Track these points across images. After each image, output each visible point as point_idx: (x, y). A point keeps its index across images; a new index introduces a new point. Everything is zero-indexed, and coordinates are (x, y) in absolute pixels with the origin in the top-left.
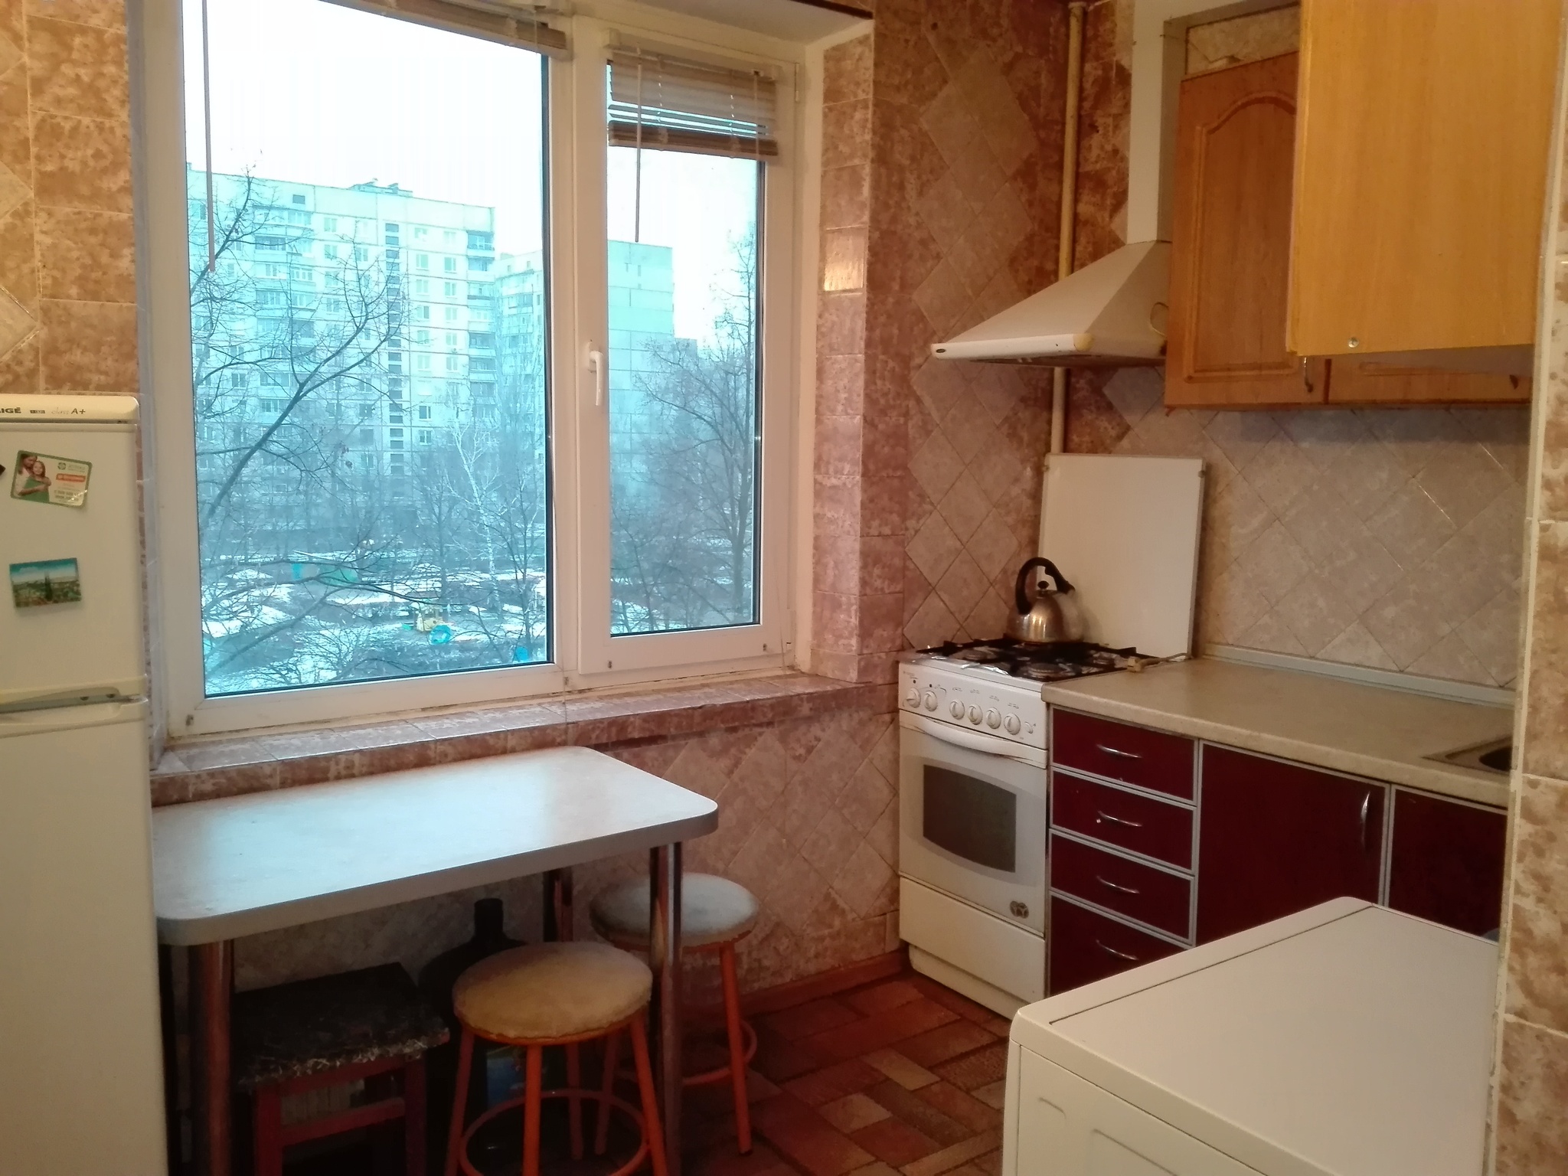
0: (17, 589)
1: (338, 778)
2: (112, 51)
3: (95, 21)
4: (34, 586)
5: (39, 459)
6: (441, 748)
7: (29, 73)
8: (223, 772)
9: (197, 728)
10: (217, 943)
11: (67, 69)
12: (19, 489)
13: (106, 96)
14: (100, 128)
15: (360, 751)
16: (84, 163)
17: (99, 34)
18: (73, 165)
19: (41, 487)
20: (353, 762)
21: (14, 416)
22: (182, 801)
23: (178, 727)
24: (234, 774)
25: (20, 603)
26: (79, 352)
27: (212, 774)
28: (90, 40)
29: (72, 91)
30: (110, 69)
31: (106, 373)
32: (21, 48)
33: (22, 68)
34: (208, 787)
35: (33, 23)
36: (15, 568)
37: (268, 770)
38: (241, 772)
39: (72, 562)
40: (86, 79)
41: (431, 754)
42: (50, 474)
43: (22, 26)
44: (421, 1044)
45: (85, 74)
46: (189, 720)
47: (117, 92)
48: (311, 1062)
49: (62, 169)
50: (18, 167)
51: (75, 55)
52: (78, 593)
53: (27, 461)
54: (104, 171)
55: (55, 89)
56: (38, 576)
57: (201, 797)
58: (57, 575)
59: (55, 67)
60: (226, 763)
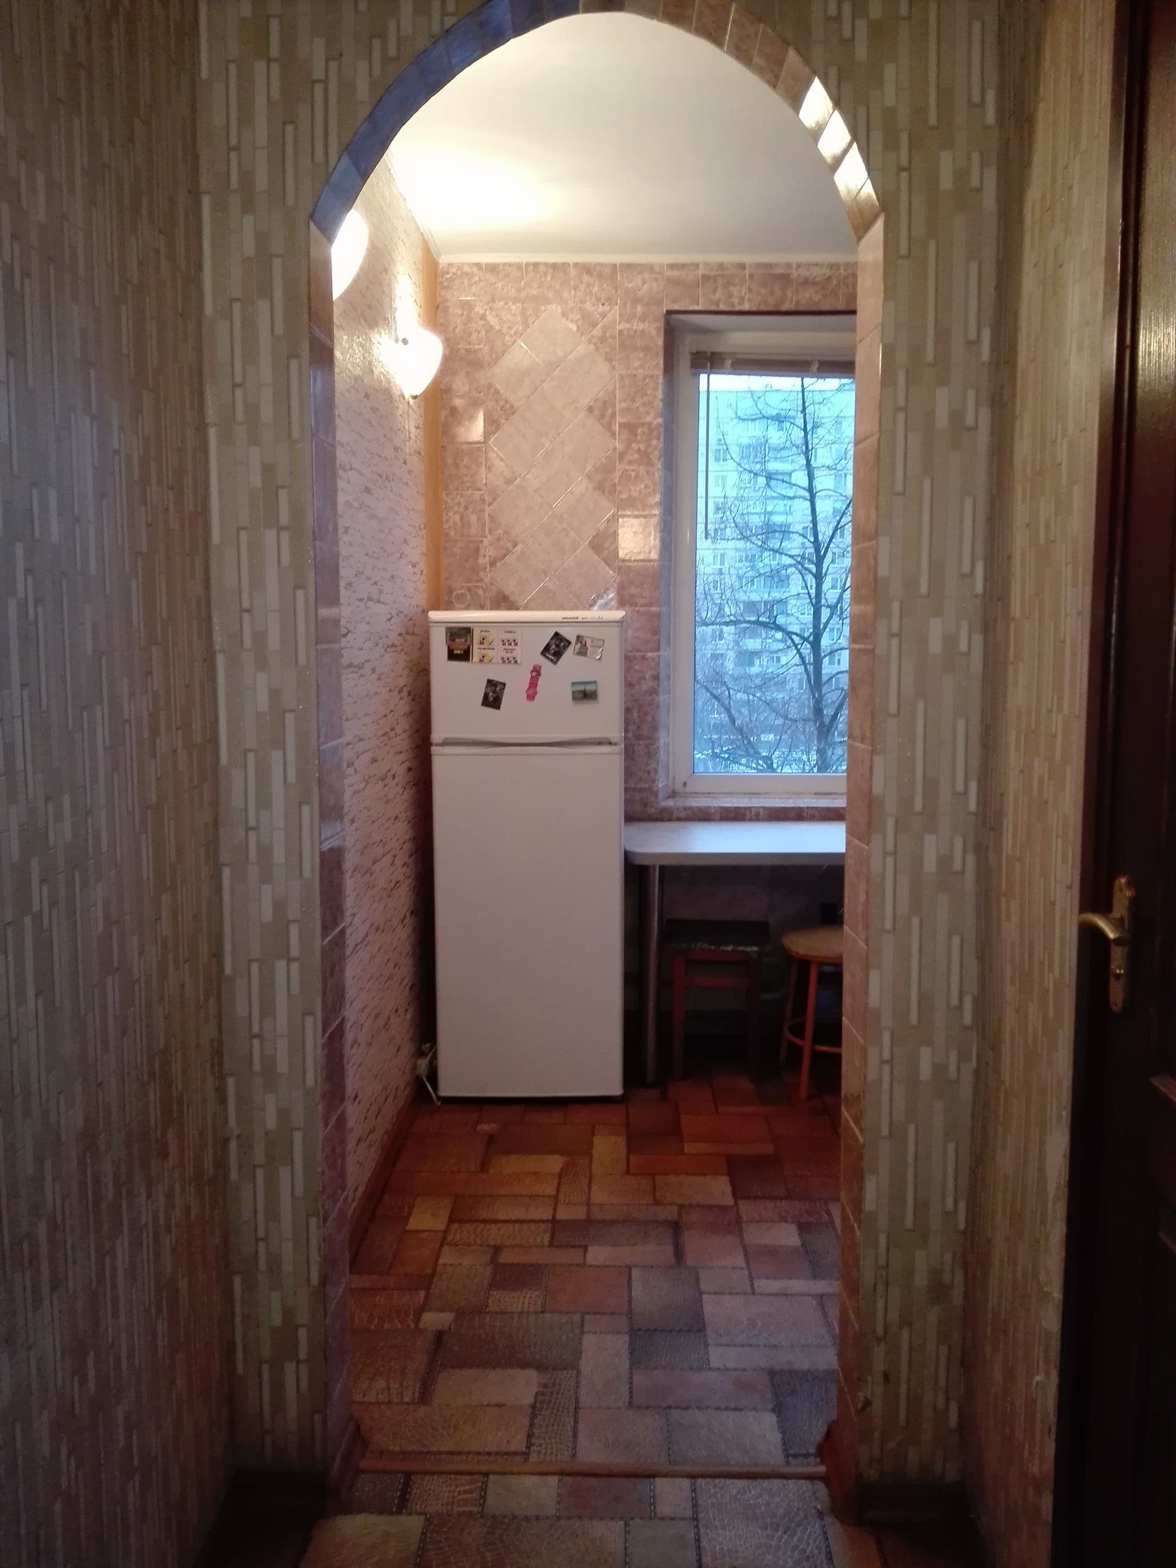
0: (573, 693)
1: (751, 820)
2: (655, 433)
3: (648, 419)
4: (580, 692)
5: (585, 639)
6: (810, 812)
7: (618, 451)
8: (690, 808)
9: (688, 789)
10: (654, 866)
11: (634, 446)
12: (576, 651)
13: (651, 456)
14: (648, 473)
15: (764, 807)
16: (640, 492)
17: (650, 424)
18: (635, 494)
19: (584, 650)
20: (759, 813)
21: (576, 620)
22: (670, 820)
23: (679, 787)
24: (696, 810)
25: (574, 699)
26: (634, 588)
27: (685, 809)
28: (645, 429)
29: (636, 456)
30: (654, 442)
31: (646, 598)
32: (615, 439)
33: (615, 449)
34: (683, 815)
35: (622, 426)
36: (573, 684)
37: (713, 810)
38: (699, 809)
39: (595, 682)
40: (642, 449)
41: (805, 814)
42: (589, 644)
43: (617, 428)
44: (755, 949)
45: (642, 447)
46: (685, 784)
47: (657, 453)
48: (699, 944)
49: (630, 496)
50: (611, 498)
51: (638, 438)
52: (596, 696)
53: (580, 639)
54: (649, 494)
55: (628, 457)
56: (581, 688)
57: (679, 819)
58: (589, 688)
59: (629, 446)
60: (694, 804)
